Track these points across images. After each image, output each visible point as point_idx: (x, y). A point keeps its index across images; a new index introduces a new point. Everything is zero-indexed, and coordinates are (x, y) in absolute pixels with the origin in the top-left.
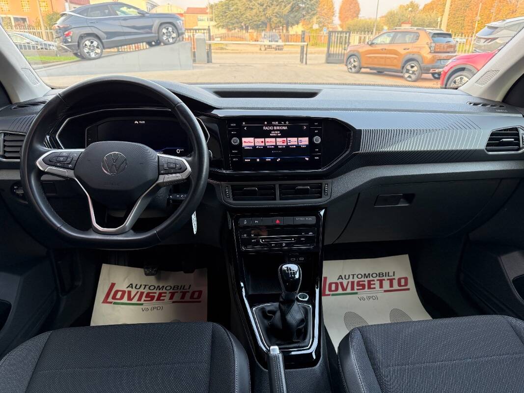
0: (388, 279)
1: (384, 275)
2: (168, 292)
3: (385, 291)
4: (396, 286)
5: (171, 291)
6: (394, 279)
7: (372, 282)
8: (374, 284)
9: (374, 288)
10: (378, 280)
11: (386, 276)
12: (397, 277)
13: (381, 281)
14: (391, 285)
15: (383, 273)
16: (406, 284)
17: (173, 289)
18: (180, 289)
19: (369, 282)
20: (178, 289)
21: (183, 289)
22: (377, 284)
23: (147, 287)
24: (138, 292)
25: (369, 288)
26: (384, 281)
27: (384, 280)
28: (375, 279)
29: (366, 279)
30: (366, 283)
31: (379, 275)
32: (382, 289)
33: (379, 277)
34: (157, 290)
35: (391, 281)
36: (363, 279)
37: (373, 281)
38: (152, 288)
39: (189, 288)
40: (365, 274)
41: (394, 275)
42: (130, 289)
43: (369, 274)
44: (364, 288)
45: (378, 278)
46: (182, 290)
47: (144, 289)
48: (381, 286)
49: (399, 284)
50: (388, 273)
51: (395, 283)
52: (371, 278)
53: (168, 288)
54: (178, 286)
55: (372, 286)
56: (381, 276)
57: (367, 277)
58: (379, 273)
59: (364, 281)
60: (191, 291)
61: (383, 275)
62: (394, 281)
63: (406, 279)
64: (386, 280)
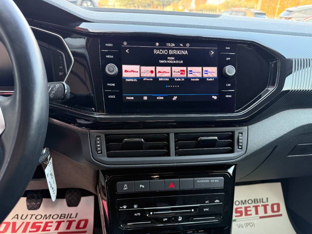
0: (262, 205)
1: (259, 201)
2: (54, 221)
3: (261, 217)
4: (270, 213)
5: (58, 220)
6: (268, 205)
7: (248, 209)
8: (250, 211)
9: (251, 215)
10: (253, 206)
11: (260, 202)
12: (270, 203)
13: (256, 207)
14: (266, 212)
15: (257, 200)
16: (279, 210)
17: (60, 218)
18: (67, 218)
19: (246, 208)
20: (65, 217)
21: (70, 217)
22: (253, 209)
23: (34, 217)
24: (23, 223)
25: (246, 214)
26: (259, 208)
27: (259, 206)
28: (251, 205)
29: (243, 206)
30: (243, 210)
31: (255, 201)
32: (257, 216)
33: (255, 203)
34: (43, 219)
35: (265, 207)
36: (240, 206)
37: (249, 207)
38: (39, 217)
39: (76, 217)
40: (242, 201)
41: (267, 201)
42: (15, 220)
43: (245, 201)
44: (241, 215)
45: (253, 204)
46: (69, 219)
47: (30, 219)
48: (257, 213)
49: (273, 211)
50: (262, 199)
51: (269, 208)
52: (248, 205)
53: (54, 217)
54: (65, 215)
55: (249, 213)
56: (256, 202)
57: (244, 204)
58: (254, 200)
59: (241, 208)
60: (77, 219)
61: (257, 201)
62: (267, 207)
63: (278, 205)
64: (260, 205)
